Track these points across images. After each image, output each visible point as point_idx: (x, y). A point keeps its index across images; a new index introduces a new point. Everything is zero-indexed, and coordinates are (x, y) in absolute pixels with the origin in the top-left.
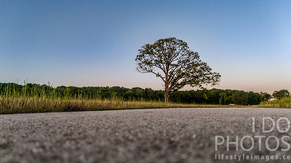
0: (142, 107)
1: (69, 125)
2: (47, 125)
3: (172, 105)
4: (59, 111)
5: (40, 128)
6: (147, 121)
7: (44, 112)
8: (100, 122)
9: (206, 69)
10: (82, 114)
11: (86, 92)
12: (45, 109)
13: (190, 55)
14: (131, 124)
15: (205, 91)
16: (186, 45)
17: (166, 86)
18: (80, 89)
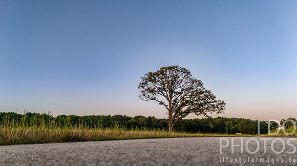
0: (146, 137)
1: (68, 157)
2: (44, 157)
3: (176, 134)
4: (58, 141)
5: (37, 161)
6: (150, 152)
7: (42, 143)
8: (101, 154)
9: (211, 97)
10: (82, 145)
11: (87, 121)
12: (43, 140)
13: (193, 83)
14: (133, 157)
15: (210, 119)
16: (189, 73)
17: (170, 115)
18: (81, 118)
